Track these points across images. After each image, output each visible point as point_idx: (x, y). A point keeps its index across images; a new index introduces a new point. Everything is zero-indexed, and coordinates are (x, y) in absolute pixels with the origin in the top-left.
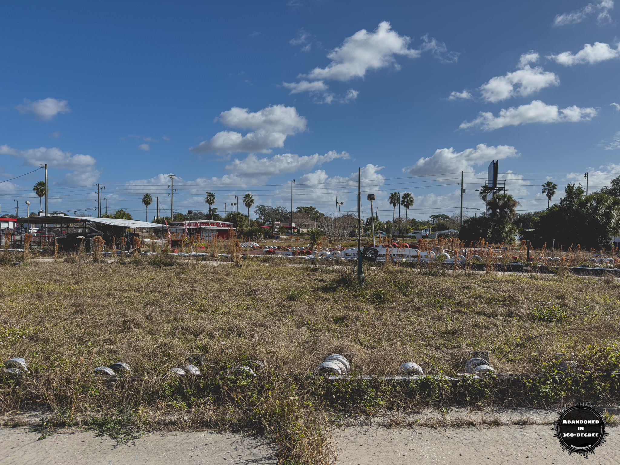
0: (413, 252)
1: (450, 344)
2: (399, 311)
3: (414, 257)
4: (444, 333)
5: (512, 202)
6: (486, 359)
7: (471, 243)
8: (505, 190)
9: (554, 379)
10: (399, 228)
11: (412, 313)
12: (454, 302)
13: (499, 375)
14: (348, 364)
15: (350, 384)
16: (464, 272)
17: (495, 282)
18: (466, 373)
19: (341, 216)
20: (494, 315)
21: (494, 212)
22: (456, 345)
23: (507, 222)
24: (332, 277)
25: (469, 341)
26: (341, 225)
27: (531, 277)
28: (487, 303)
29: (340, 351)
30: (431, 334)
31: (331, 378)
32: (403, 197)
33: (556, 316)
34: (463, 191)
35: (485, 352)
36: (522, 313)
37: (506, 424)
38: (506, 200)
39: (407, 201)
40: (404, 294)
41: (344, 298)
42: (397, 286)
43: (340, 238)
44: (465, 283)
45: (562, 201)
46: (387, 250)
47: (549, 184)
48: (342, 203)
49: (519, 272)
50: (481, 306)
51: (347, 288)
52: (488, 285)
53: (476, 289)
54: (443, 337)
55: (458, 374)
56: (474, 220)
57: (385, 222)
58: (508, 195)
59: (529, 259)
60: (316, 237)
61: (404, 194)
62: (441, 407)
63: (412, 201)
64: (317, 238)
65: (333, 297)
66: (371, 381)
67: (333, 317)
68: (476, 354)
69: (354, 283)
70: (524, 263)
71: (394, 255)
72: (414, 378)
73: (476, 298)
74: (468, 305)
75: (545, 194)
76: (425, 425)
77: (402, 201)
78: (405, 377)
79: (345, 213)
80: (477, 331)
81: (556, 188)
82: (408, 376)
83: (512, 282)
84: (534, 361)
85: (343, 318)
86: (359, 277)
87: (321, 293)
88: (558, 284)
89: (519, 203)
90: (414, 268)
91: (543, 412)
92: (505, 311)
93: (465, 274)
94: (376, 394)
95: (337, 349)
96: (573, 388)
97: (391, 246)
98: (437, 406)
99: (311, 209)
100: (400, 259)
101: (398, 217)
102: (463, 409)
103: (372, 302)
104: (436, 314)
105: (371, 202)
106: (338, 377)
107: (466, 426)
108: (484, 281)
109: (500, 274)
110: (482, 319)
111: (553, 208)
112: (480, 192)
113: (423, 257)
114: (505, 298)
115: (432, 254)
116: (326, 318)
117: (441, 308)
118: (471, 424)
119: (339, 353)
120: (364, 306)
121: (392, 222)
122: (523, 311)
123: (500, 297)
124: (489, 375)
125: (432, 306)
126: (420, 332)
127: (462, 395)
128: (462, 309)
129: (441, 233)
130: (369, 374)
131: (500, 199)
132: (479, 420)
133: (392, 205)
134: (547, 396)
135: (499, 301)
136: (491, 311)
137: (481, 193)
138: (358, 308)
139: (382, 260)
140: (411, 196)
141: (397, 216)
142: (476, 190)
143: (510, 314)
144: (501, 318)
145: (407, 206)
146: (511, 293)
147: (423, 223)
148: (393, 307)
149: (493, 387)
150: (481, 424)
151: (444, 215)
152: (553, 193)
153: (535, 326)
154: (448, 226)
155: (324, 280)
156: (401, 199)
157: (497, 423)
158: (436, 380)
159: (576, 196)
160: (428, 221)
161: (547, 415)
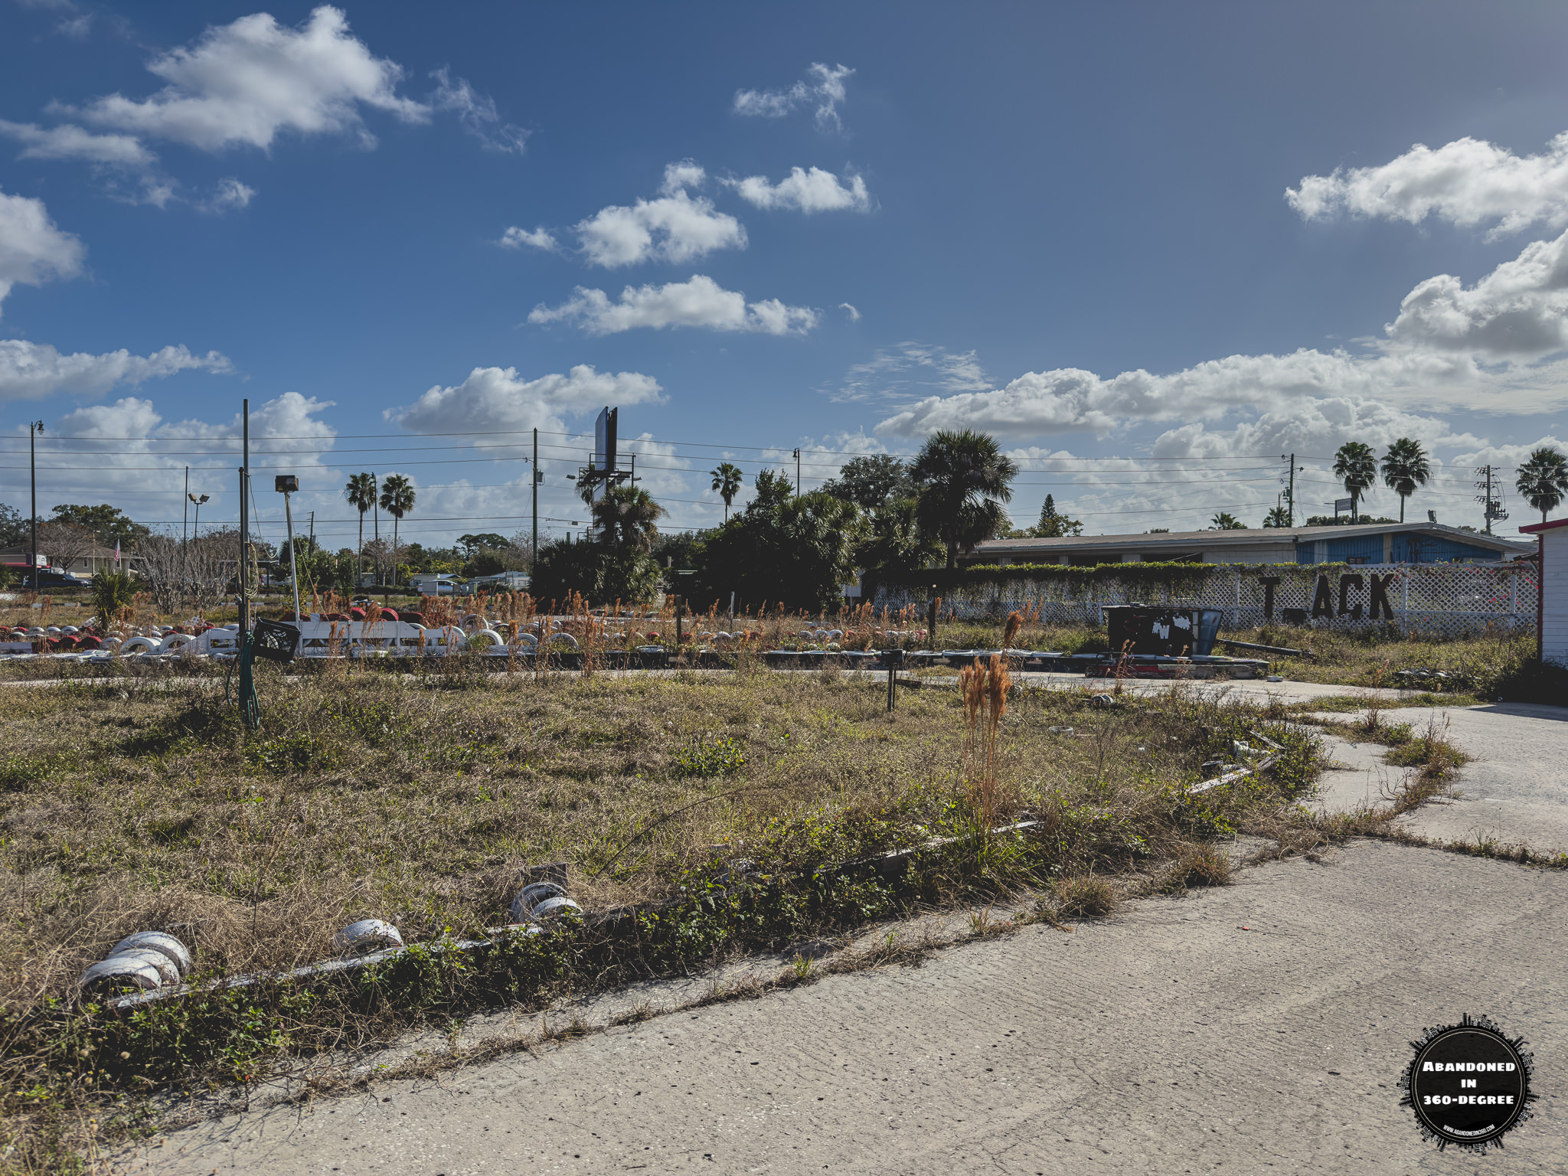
0: (406, 631)
1: (480, 858)
2: (354, 788)
3: (409, 642)
4: (467, 833)
5: (648, 507)
6: (560, 881)
7: (551, 604)
8: (633, 480)
9: (706, 906)
10: (376, 568)
11: (388, 792)
12: (502, 751)
13: (588, 917)
14: (182, 953)
15: (185, 1007)
16: (534, 674)
17: (604, 695)
18: (511, 923)
19: (202, 533)
20: (594, 774)
21: (610, 532)
22: (494, 857)
23: (638, 553)
24: (162, 709)
25: (528, 844)
26: (202, 560)
27: (683, 678)
28: (580, 747)
29: (157, 921)
30: (434, 840)
31: (124, 1002)
32: (386, 487)
33: (723, 762)
34: (538, 476)
35: (559, 866)
36: (655, 763)
37: (600, 1029)
38: (635, 502)
39: (398, 498)
40: (373, 744)
41: (196, 768)
42: (356, 724)
43: (196, 598)
44: (535, 701)
45: (751, 507)
46: (333, 627)
47: (725, 469)
48: (204, 499)
49: (657, 669)
50: (567, 756)
51: (206, 737)
52: (585, 702)
53: (556, 715)
54: (463, 842)
55: (491, 930)
56: (564, 548)
57: (335, 552)
58: (640, 490)
59: (682, 638)
60: (115, 595)
61: (388, 480)
62: (446, 1021)
63: (410, 498)
64: (119, 597)
65: (160, 769)
66: (250, 990)
67: (151, 826)
68: (537, 874)
69: (228, 723)
70: (671, 647)
71: (355, 640)
72: (375, 958)
73: (556, 737)
74: (532, 756)
75: (719, 491)
76: (401, 1075)
77: (383, 497)
78: (352, 961)
79: (219, 527)
80: (548, 817)
81: (739, 479)
82: (360, 957)
83: (642, 692)
84: (666, 870)
85: (185, 827)
86: (243, 705)
87: (119, 762)
88: (735, 691)
89: (663, 510)
90: (408, 672)
91: (682, 981)
92: (619, 761)
93: (536, 680)
94: (266, 1022)
95: (149, 916)
96: (742, 917)
97: (346, 616)
98: (437, 1020)
99: (104, 514)
100: (369, 652)
101: (373, 539)
102: (502, 1015)
103: (280, 773)
104: (452, 785)
105: (287, 496)
106: (146, 996)
107: (506, 1055)
108: (579, 695)
109: (615, 674)
110: (565, 788)
111: (732, 522)
112: (577, 481)
113: (434, 642)
114: (620, 731)
115: (456, 634)
116: (130, 832)
117: (468, 769)
118: (519, 1047)
119: (157, 927)
120: (253, 785)
121: (355, 550)
122: (657, 757)
123: (609, 730)
124: (563, 920)
125: (443, 766)
126: (406, 838)
127: (502, 980)
128: (520, 768)
129: (486, 580)
130: (247, 970)
131: (621, 501)
132: (539, 1031)
133: (355, 507)
134: (689, 945)
135: (608, 738)
136: (586, 764)
137: (580, 485)
138: (235, 791)
139: (322, 654)
140: (408, 484)
141: (369, 536)
142: (569, 477)
143: (629, 769)
144: (608, 778)
145: (397, 512)
146: (635, 719)
147: (442, 556)
148: (339, 780)
149: (575, 947)
150: (542, 1041)
151: (495, 535)
152: (735, 488)
153: (679, 789)
154: (504, 563)
155: (135, 721)
156: (380, 493)
157: (578, 1032)
158: (433, 955)
159: (777, 498)
160: (454, 551)
161: (689, 987)
